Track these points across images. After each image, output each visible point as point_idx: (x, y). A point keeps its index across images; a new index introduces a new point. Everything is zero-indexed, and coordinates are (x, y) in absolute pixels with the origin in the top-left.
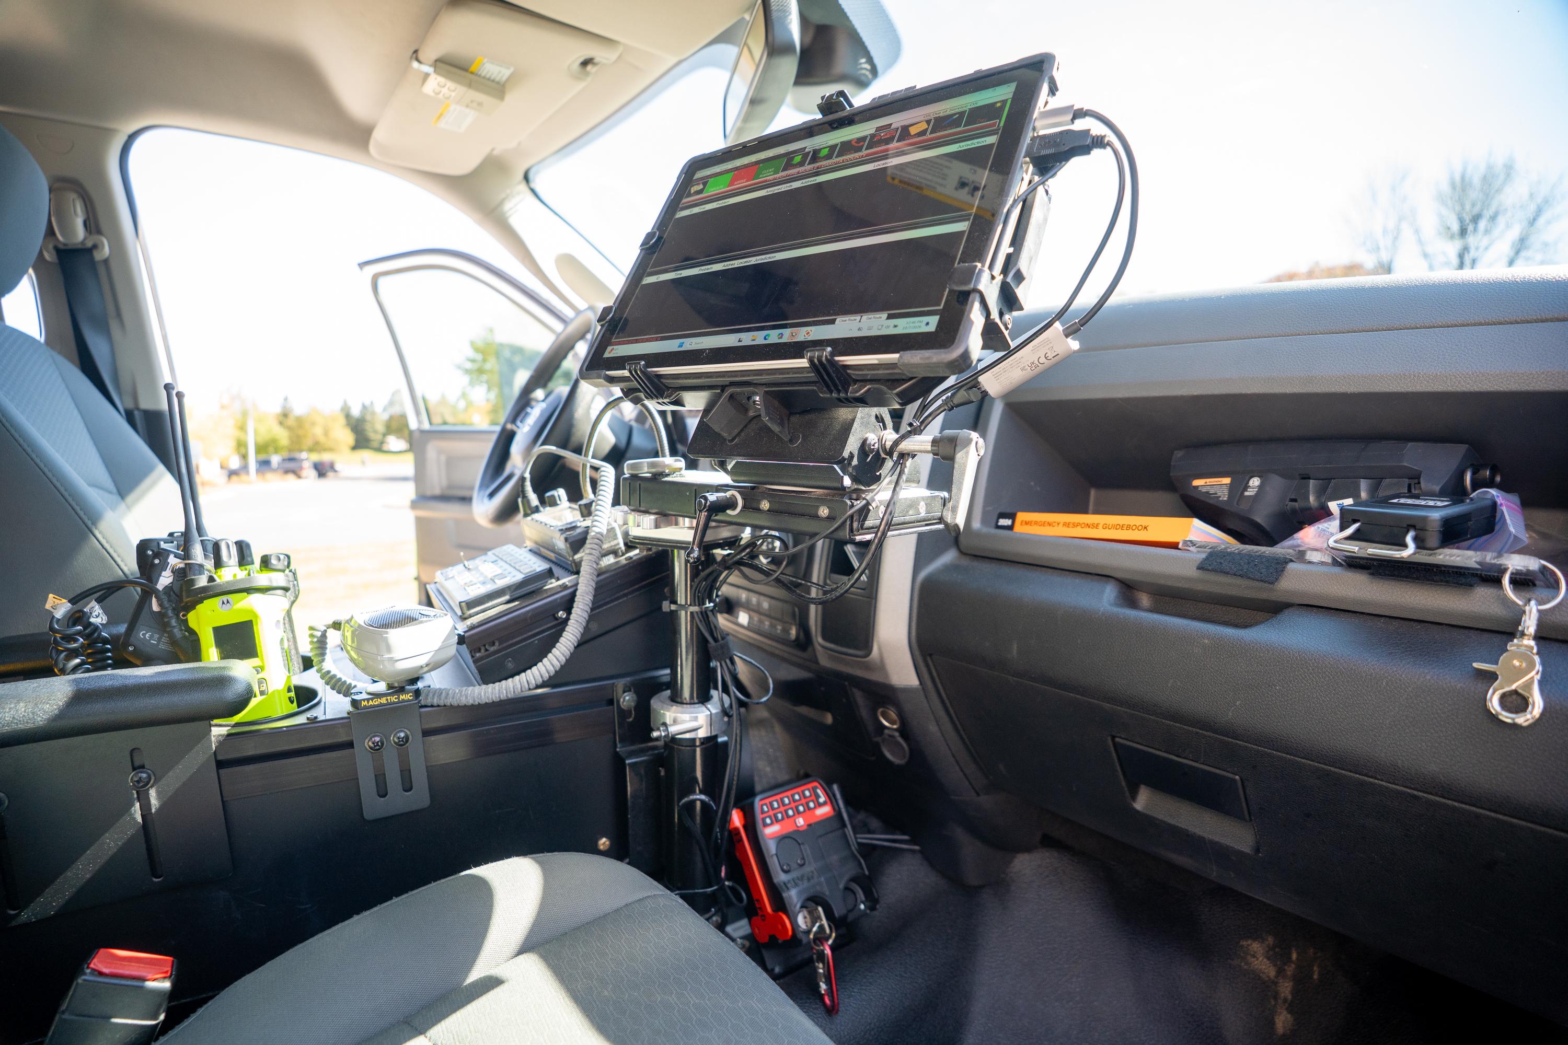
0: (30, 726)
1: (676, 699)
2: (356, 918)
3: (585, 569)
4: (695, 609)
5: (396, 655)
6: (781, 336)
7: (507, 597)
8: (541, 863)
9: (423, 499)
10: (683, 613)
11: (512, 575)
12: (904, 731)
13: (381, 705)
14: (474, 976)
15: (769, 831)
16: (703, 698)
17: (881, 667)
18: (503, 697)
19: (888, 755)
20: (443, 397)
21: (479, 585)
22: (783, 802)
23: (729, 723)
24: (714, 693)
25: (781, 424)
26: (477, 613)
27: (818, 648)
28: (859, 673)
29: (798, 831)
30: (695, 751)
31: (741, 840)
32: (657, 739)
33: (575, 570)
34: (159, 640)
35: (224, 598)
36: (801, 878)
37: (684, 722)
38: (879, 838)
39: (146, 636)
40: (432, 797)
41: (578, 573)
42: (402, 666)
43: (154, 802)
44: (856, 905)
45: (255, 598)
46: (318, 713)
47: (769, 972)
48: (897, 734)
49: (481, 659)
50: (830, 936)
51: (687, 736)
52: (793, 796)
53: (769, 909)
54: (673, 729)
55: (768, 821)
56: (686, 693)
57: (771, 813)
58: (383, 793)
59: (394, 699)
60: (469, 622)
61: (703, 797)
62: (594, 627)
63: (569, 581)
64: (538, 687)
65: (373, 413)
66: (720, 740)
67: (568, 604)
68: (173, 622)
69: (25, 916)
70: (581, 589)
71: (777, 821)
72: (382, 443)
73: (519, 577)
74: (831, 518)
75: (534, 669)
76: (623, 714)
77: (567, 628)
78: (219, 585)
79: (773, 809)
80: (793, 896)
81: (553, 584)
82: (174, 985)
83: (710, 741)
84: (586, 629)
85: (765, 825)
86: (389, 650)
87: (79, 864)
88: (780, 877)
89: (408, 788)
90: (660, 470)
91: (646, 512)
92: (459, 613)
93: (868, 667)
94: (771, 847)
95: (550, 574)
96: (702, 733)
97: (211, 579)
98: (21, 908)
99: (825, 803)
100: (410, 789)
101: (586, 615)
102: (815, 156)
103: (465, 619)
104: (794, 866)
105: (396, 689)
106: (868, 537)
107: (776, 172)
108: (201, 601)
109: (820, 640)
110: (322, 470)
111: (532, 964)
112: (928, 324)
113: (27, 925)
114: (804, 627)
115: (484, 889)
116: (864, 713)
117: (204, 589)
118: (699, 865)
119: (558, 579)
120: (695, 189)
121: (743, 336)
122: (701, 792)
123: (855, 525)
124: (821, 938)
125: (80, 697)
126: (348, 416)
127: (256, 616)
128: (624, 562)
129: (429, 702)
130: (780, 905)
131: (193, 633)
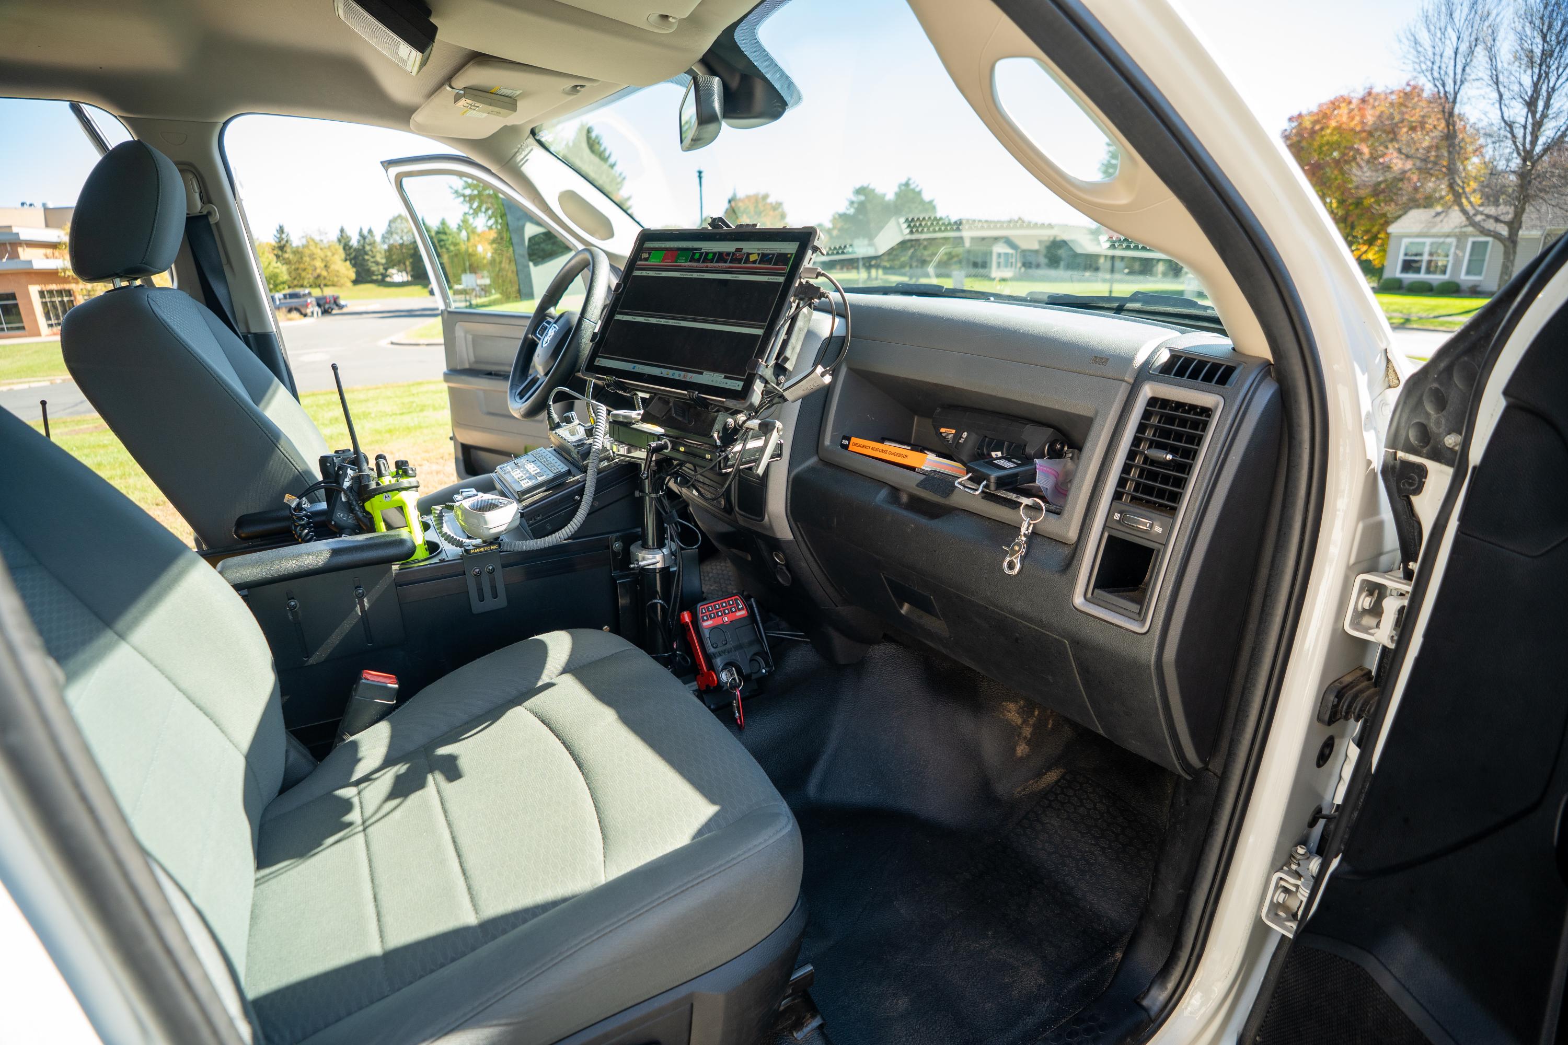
0: (316, 567)
1: (645, 546)
2: (478, 660)
3: (591, 472)
4: (653, 496)
5: (490, 526)
6: (680, 375)
7: (544, 488)
8: (571, 634)
9: (454, 372)
10: (647, 498)
11: (546, 473)
12: (787, 566)
13: (481, 552)
14: (540, 683)
15: (705, 624)
16: (661, 545)
17: (771, 528)
18: (547, 546)
19: (780, 580)
20: (443, 223)
21: (527, 480)
22: (715, 607)
23: (676, 559)
24: (666, 541)
25: (683, 416)
26: (528, 498)
27: (738, 515)
28: (759, 530)
29: (723, 624)
30: (656, 576)
31: (690, 629)
32: (633, 569)
33: (584, 470)
34: (348, 517)
35: (386, 494)
36: (724, 652)
37: (648, 559)
38: (785, 634)
39: (341, 516)
40: (509, 601)
41: (586, 472)
42: (493, 531)
43: (366, 604)
44: (760, 670)
45: (403, 493)
46: (443, 556)
47: (709, 707)
48: (784, 568)
49: (532, 524)
50: (740, 686)
51: (651, 567)
52: (722, 604)
53: (705, 670)
54: (642, 563)
55: (705, 618)
56: (650, 543)
57: (707, 613)
58: (482, 599)
59: (487, 548)
60: (524, 503)
61: (660, 601)
62: (596, 504)
63: (581, 478)
64: (565, 540)
65: (372, 244)
66: (672, 569)
67: (581, 492)
68: (357, 508)
69: (312, 661)
70: (588, 483)
71: (711, 618)
72: (384, 276)
73: (551, 476)
74: (711, 460)
75: (563, 530)
76: (615, 554)
77: (581, 507)
78: (383, 487)
79: (709, 611)
80: (719, 662)
81: (571, 479)
82: (400, 686)
83: (665, 571)
84: (592, 506)
85: (704, 621)
86: (486, 523)
87: (333, 636)
88: (711, 650)
89: (495, 596)
90: (629, 420)
91: (622, 443)
92: (518, 498)
93: (763, 527)
94: (707, 633)
95: (569, 473)
96: (659, 566)
97: (378, 484)
98: (308, 657)
99: (742, 609)
100: (496, 597)
101: (591, 499)
102: (705, 257)
103: (522, 501)
104: (720, 644)
105: (487, 543)
106: (730, 470)
107: (686, 262)
108: (373, 496)
109: (737, 509)
110: (327, 307)
111: (568, 679)
112: (738, 385)
113: (311, 666)
114: (728, 501)
115: (543, 647)
116: (766, 554)
117: (375, 489)
118: (661, 641)
119: (574, 476)
120: (645, 255)
121: (664, 370)
122: (660, 599)
123: (722, 465)
124: (734, 686)
125: (335, 552)
126: (347, 247)
127: (404, 504)
128: (613, 465)
129: (505, 549)
130: (711, 667)
131: (368, 513)
